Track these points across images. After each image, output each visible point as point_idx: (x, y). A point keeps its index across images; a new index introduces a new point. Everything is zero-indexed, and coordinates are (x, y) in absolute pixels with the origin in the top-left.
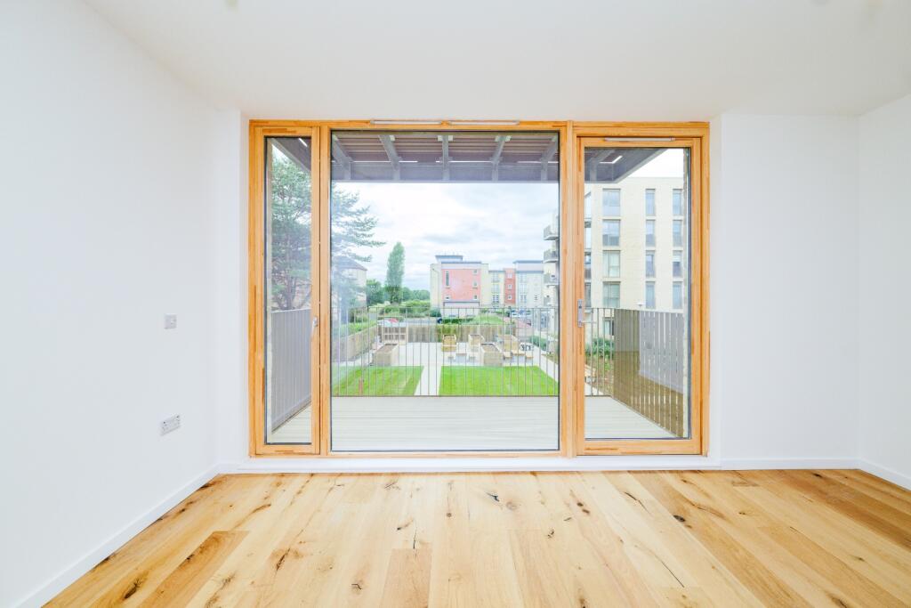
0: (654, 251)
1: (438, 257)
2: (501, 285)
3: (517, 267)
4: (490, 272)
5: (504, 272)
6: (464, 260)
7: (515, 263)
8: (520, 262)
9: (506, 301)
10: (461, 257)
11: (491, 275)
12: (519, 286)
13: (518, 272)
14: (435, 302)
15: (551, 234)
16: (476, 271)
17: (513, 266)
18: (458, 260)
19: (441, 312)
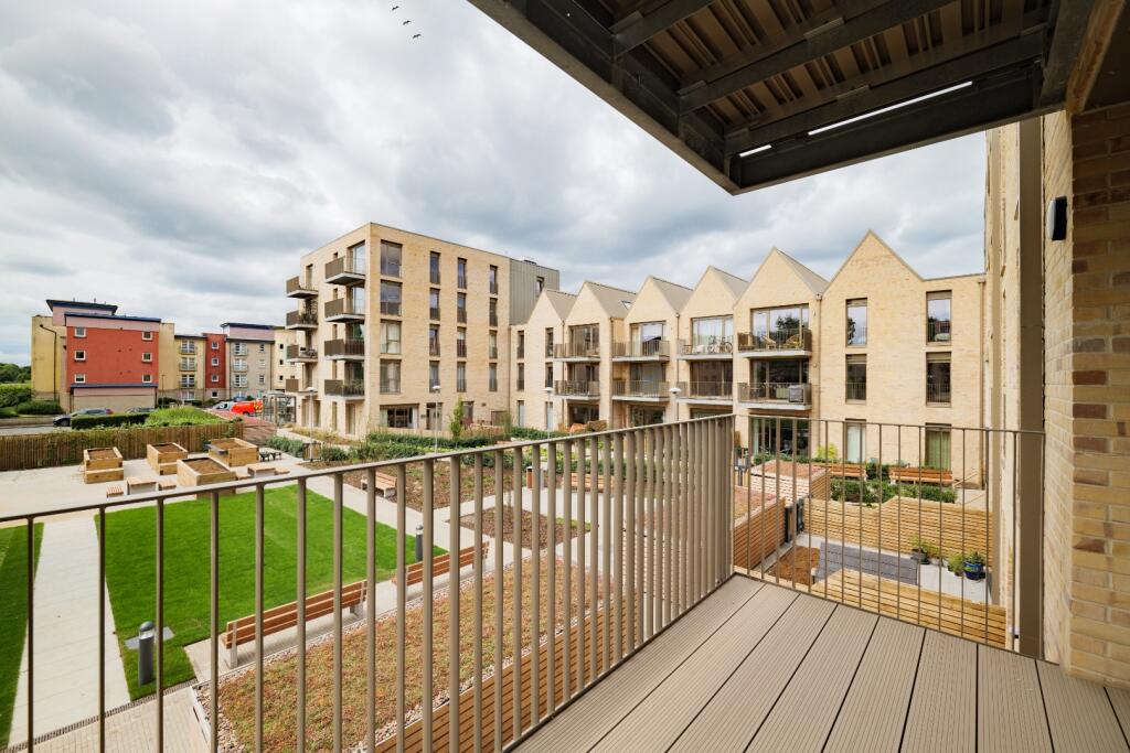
0: (438, 325)
1: (52, 304)
2: (200, 360)
3: (228, 332)
4: (177, 337)
5: (205, 338)
6: (118, 313)
7: (224, 326)
8: (232, 325)
9: (208, 384)
10: (114, 309)
11: (180, 343)
12: (230, 360)
13: (231, 341)
14: (43, 384)
15: (300, 288)
16: (147, 334)
17: (220, 331)
18: (109, 313)
19: (64, 405)
